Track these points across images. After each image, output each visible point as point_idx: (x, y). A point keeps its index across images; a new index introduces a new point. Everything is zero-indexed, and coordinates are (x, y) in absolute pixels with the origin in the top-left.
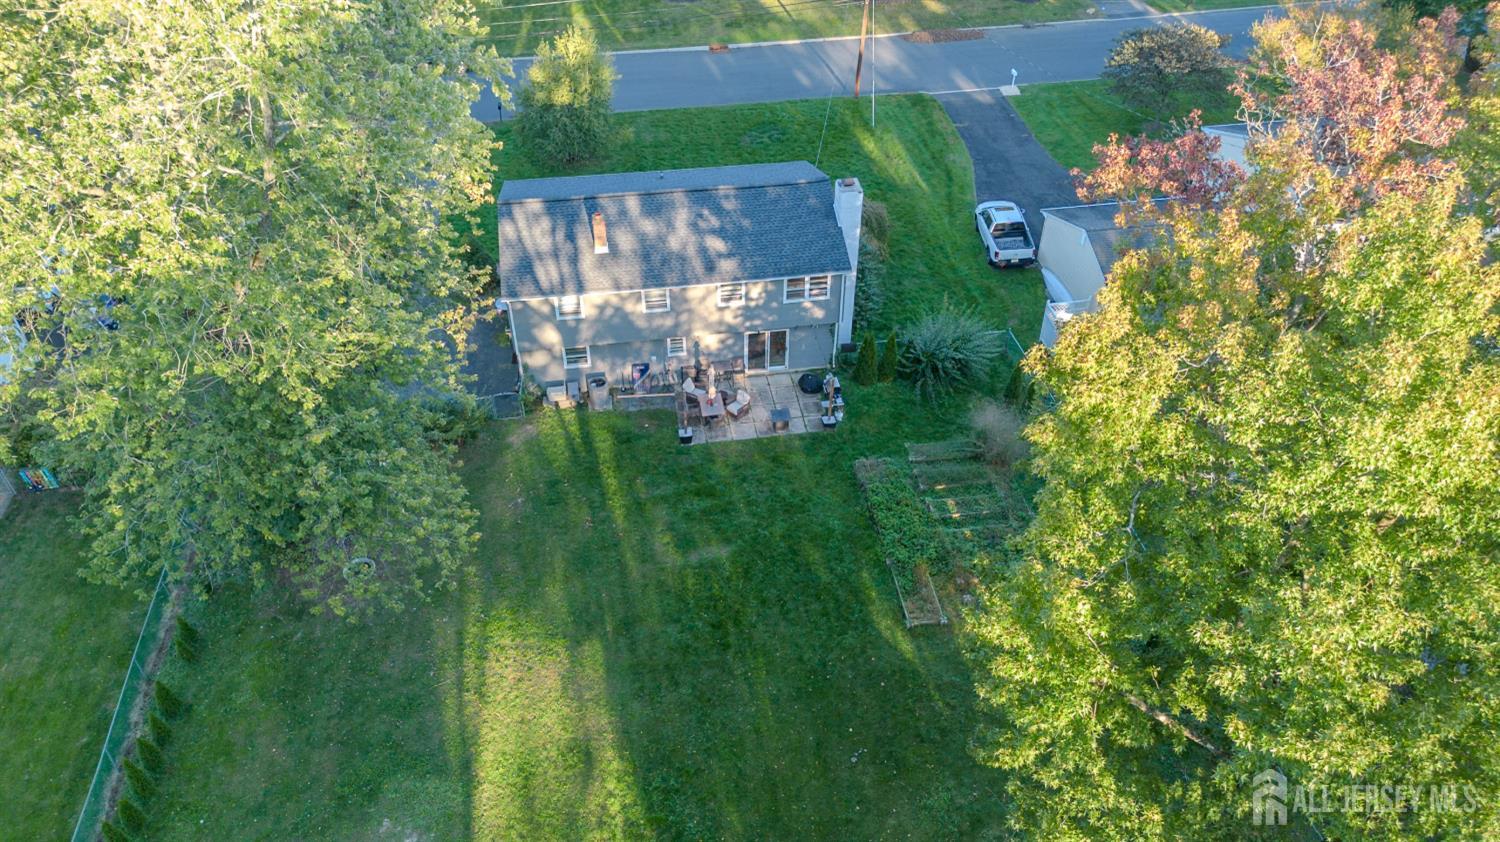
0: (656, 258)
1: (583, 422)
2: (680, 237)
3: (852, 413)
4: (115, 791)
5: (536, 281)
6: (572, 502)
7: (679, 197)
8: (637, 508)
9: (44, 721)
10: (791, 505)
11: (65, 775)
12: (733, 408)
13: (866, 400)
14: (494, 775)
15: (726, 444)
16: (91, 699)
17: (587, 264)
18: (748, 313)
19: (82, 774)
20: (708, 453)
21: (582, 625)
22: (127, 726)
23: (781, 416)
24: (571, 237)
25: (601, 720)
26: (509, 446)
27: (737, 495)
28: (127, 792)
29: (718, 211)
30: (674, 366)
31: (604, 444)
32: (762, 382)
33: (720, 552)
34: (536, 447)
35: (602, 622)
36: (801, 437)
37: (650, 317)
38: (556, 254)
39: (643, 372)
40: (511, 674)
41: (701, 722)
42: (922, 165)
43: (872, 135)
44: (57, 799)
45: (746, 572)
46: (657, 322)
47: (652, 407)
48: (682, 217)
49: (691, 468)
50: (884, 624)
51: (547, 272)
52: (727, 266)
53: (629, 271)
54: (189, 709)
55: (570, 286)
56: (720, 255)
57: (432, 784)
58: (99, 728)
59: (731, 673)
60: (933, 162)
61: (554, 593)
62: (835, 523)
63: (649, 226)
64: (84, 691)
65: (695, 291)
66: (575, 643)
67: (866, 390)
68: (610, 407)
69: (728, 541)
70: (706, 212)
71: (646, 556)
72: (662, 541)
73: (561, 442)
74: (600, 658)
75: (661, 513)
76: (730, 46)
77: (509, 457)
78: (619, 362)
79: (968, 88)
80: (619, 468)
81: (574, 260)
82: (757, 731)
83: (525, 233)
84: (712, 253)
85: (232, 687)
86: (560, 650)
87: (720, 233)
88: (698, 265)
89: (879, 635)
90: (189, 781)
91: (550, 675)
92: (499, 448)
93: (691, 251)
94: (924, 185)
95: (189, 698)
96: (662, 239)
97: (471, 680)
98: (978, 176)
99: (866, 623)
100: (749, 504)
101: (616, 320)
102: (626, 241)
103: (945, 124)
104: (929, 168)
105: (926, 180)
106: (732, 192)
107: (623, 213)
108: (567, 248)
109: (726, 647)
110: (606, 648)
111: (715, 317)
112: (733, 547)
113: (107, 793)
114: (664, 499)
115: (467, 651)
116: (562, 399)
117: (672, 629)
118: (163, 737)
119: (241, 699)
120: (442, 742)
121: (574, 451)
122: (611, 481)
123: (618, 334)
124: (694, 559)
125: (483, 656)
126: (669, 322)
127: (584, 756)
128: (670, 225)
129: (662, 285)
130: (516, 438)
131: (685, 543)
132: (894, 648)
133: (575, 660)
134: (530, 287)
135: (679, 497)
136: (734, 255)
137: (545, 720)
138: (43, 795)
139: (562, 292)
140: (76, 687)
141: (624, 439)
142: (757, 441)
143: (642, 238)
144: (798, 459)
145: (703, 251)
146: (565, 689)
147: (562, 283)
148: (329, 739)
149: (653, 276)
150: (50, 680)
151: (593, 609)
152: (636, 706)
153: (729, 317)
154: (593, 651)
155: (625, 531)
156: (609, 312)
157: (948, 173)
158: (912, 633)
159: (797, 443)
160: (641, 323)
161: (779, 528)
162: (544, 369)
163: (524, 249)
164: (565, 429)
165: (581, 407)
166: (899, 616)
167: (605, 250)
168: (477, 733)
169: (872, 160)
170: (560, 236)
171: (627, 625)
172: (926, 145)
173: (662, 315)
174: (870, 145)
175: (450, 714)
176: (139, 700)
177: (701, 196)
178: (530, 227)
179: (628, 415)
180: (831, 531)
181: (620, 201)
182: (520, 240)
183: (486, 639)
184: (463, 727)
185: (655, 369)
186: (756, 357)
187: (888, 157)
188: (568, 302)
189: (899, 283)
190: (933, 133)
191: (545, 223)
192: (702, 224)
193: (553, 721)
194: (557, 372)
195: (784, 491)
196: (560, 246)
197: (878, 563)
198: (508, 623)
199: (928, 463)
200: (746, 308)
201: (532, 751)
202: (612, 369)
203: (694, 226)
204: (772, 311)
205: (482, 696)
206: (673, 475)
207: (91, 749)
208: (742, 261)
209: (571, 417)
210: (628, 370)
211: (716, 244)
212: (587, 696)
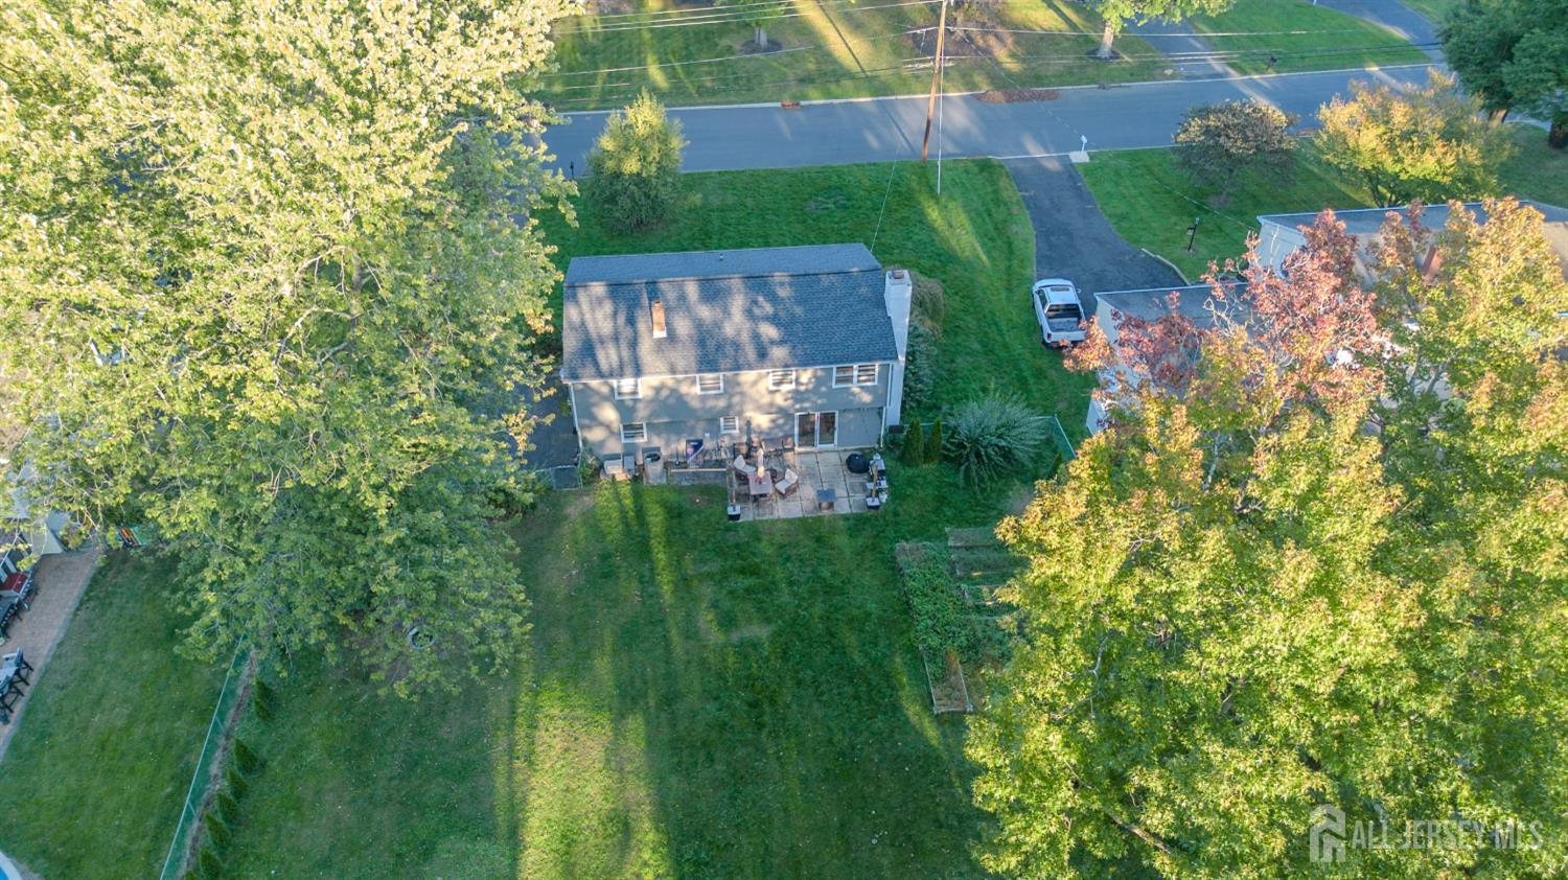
0: (711, 344)
1: (637, 495)
2: (735, 323)
3: (896, 495)
4: (195, 839)
5: (596, 364)
6: (623, 575)
7: (736, 283)
8: (683, 583)
9: (132, 771)
10: (831, 586)
11: (151, 822)
12: (782, 486)
13: (910, 482)
14: (539, 840)
15: (774, 522)
16: (174, 752)
17: (645, 348)
18: (797, 396)
19: (168, 821)
20: (755, 530)
21: (628, 698)
22: (206, 777)
23: (827, 497)
24: (631, 322)
25: (639, 792)
26: (566, 518)
27: (780, 575)
28: (207, 839)
29: (773, 298)
30: (727, 442)
31: (656, 518)
32: (811, 459)
33: (761, 632)
34: (591, 520)
35: (645, 696)
36: (846, 518)
37: (703, 398)
38: (616, 338)
39: (696, 448)
40: (558, 744)
41: (733, 798)
42: (985, 237)
43: (937, 203)
44: (145, 844)
45: (785, 653)
46: (710, 403)
47: (704, 482)
48: (738, 304)
49: (737, 546)
50: (912, 710)
51: (608, 356)
52: (779, 353)
53: (685, 356)
54: (263, 765)
55: (629, 370)
56: (772, 342)
57: (482, 846)
58: (183, 779)
59: (764, 752)
60: (996, 234)
61: (603, 665)
62: (871, 606)
63: (705, 312)
64: (169, 742)
65: (747, 376)
66: (620, 717)
67: (910, 472)
68: (664, 481)
69: (768, 621)
70: (761, 299)
71: (690, 633)
72: (706, 619)
73: (615, 514)
74: (642, 729)
75: (707, 590)
76: (802, 103)
77: (566, 529)
78: (674, 438)
79: (1036, 152)
80: (669, 544)
81: (634, 344)
82: (785, 810)
83: (588, 317)
84: (765, 339)
85: (302, 745)
86: (605, 722)
87: (774, 320)
88: (751, 353)
89: (907, 721)
90: (262, 833)
91: (595, 745)
92: (557, 520)
93: (745, 337)
94: (984, 258)
95: (263, 753)
96: (718, 325)
97: (522, 747)
98: (1039, 249)
99: (896, 708)
100: (791, 584)
101: (671, 401)
102: (683, 327)
103: (1009, 192)
104: (992, 239)
105: (988, 253)
106: (787, 279)
107: (682, 298)
108: (627, 332)
109: (760, 726)
110: (648, 722)
111: (766, 400)
112: (772, 628)
113: (188, 841)
114: (710, 576)
115: (520, 720)
116: (617, 471)
117: (711, 707)
118: (239, 791)
119: (311, 757)
120: (492, 807)
121: (627, 525)
122: (661, 556)
123: (672, 412)
124: (735, 637)
125: (533, 726)
126: (722, 403)
127: (622, 828)
128: (727, 313)
129: (716, 371)
130: (573, 510)
131: (727, 621)
132: (920, 734)
133: (618, 733)
134: (590, 370)
135: (725, 574)
136: (786, 342)
137: (588, 790)
138: (131, 841)
139: (621, 375)
140: (161, 739)
141: (675, 514)
142: (802, 520)
143: (699, 324)
144: (841, 540)
145: (756, 337)
146: (608, 761)
147: (621, 367)
148: (389, 798)
149: (707, 363)
150: (138, 732)
151: (638, 684)
152: (673, 780)
153: (779, 400)
154: (635, 724)
155: (671, 606)
156: (665, 393)
157: (1010, 244)
158: (939, 719)
159: (841, 523)
160: (695, 404)
161: (818, 610)
162: (602, 444)
163: (587, 333)
164: (620, 501)
165: (636, 479)
166: (928, 704)
167: (663, 334)
168: (524, 800)
169: (934, 230)
170: (621, 319)
171: (669, 700)
172: (990, 215)
173: (716, 396)
174: (934, 214)
175: (500, 781)
176: (218, 754)
177: (757, 283)
178: (593, 310)
179: (680, 490)
180: (868, 615)
181: (681, 287)
182: (583, 323)
183: (537, 709)
184: (512, 794)
185: (708, 445)
186: (806, 434)
187: (951, 226)
188: (627, 384)
189: (952, 361)
190: (998, 202)
191: (608, 307)
192: (757, 311)
193: (595, 791)
194: (614, 446)
195: (825, 572)
196: (621, 329)
197: (911, 649)
198: (558, 693)
199: (967, 548)
200: (796, 392)
201: (575, 819)
202: (667, 444)
203: (749, 313)
204: (821, 395)
205: (531, 763)
206: (720, 552)
207: (175, 799)
208: (794, 347)
209: (626, 490)
210: (682, 446)
211: (769, 331)
212: (628, 768)
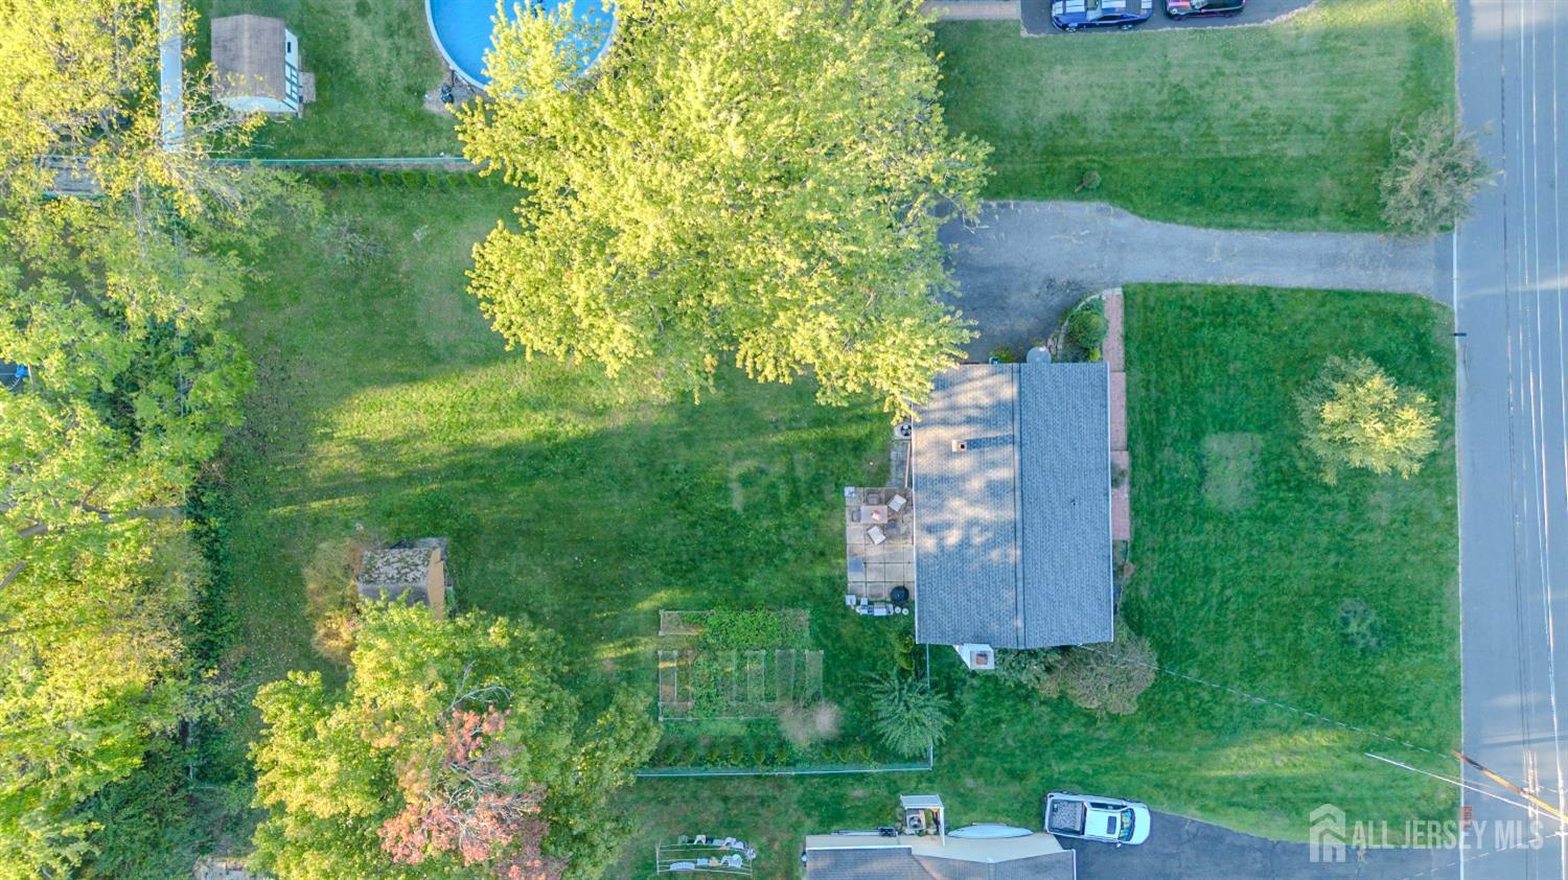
2: (962, 509)
3: (865, 621)
7: (1009, 514)
10: (774, 557)
17: (942, 432)
20: (837, 506)
21: (690, 413)
24: (970, 421)
27: (788, 521)
31: (855, 431)
33: (737, 500)
35: (691, 425)
41: (613, 477)
42: (1268, 784)
43: (1347, 749)
45: (719, 518)
47: (893, 470)
48: (985, 514)
56: (941, 539)
59: (643, 499)
60: (1272, 797)
63: (976, 484)
69: (746, 509)
70: (990, 535)
74: (667, 423)
75: (778, 468)
80: (824, 441)
81: (945, 423)
83: (978, 384)
84: (946, 533)
87: (965, 543)
93: (947, 516)
94: (1224, 773)
96: (961, 494)
100: (779, 528)
102: (962, 465)
104: (1262, 790)
105: (1233, 780)
106: (1011, 560)
107: (994, 464)
108: (958, 417)
109: (662, 498)
112: (740, 510)
122: (813, 435)
124: (734, 485)
127: (599, 412)
128: (973, 503)
131: (746, 481)
132: (645, 597)
136: (942, 551)
141: (857, 445)
143: (963, 478)
144: (820, 570)
145: (949, 525)
146: (645, 402)
151: (702, 420)
154: (671, 419)
155: (765, 441)
158: (656, 612)
159: (839, 573)
161: (753, 545)
163: (960, 383)
166: (668, 607)
169: (1288, 732)
170: (973, 413)
171: (687, 440)
178: (984, 388)
179: (886, 449)
182: (967, 381)
187: (1293, 753)
191: (986, 401)
192: (975, 530)
196: (964, 412)
203: (971, 523)
206: (815, 479)
208: (936, 557)
211: (953, 538)
212: (639, 414)
